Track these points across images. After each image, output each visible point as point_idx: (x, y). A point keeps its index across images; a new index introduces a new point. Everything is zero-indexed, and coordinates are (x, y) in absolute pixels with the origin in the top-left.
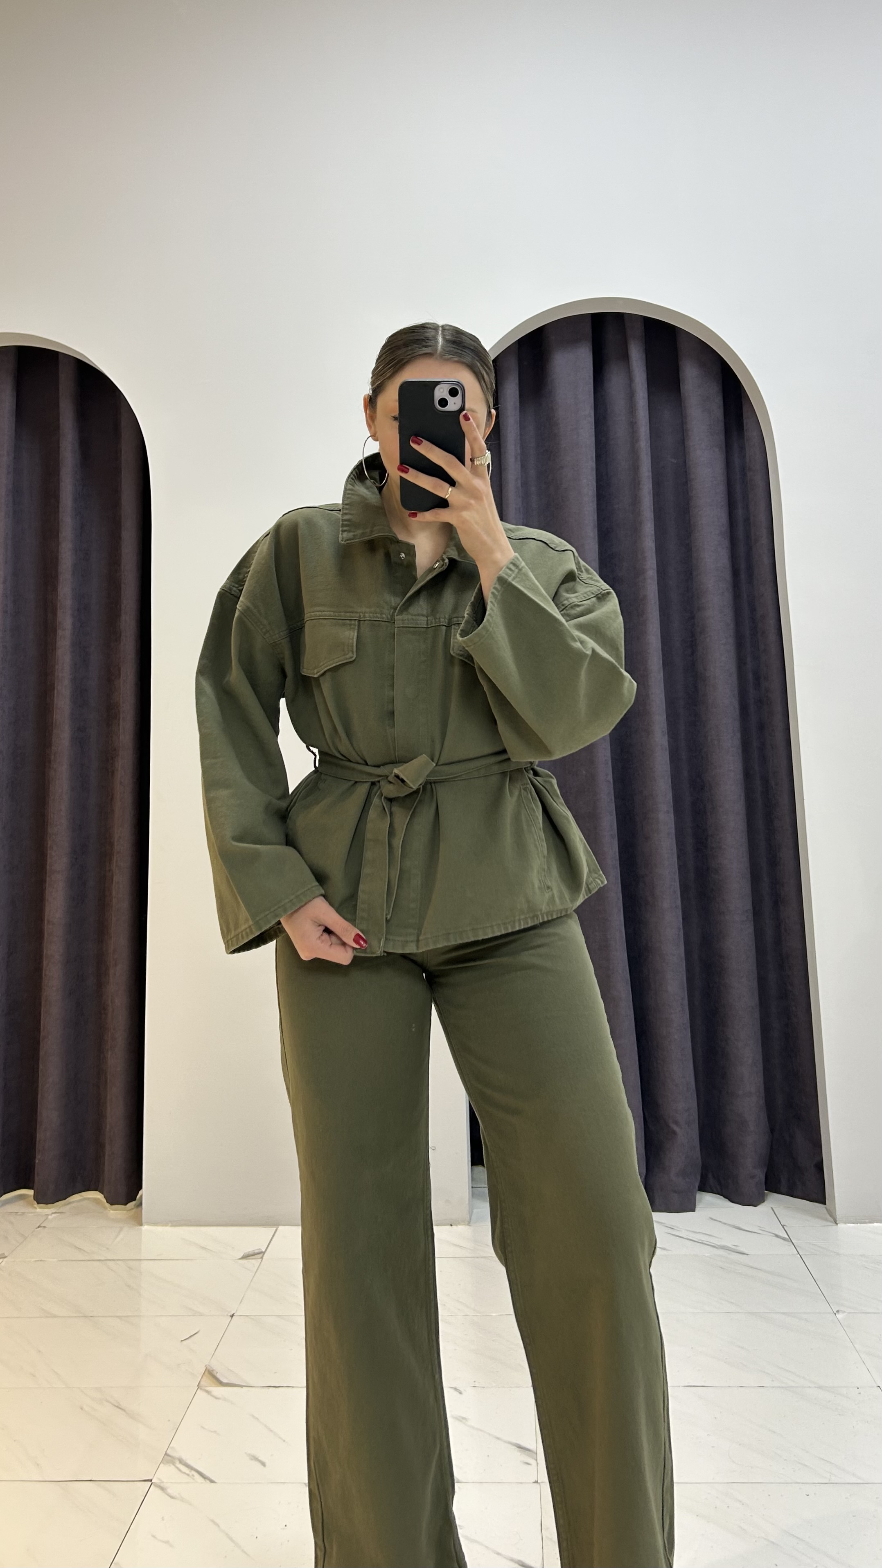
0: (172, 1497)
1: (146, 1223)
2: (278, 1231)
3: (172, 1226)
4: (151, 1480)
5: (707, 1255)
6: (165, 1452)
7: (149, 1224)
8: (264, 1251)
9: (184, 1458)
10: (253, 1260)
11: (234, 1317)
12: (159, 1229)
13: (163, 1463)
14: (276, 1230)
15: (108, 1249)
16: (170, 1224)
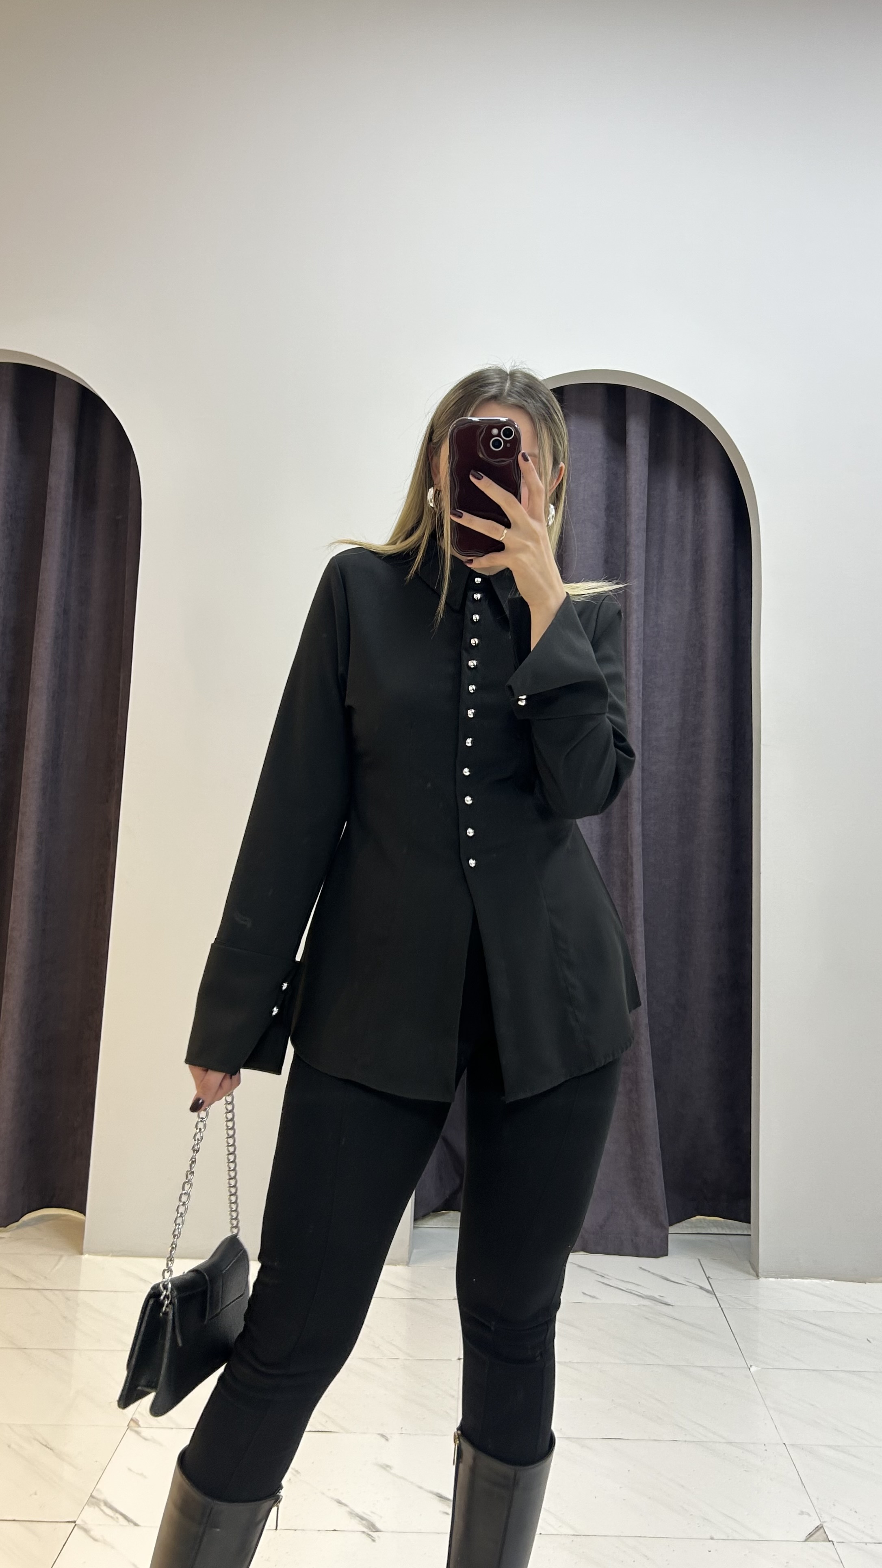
0: (95, 1540)
1: (86, 1252)
3: (112, 1256)
4: (75, 1522)
5: (635, 1305)
6: (90, 1494)
7: (90, 1253)
9: (109, 1500)
12: (99, 1258)
13: (88, 1505)
15: (46, 1278)
16: (109, 1255)
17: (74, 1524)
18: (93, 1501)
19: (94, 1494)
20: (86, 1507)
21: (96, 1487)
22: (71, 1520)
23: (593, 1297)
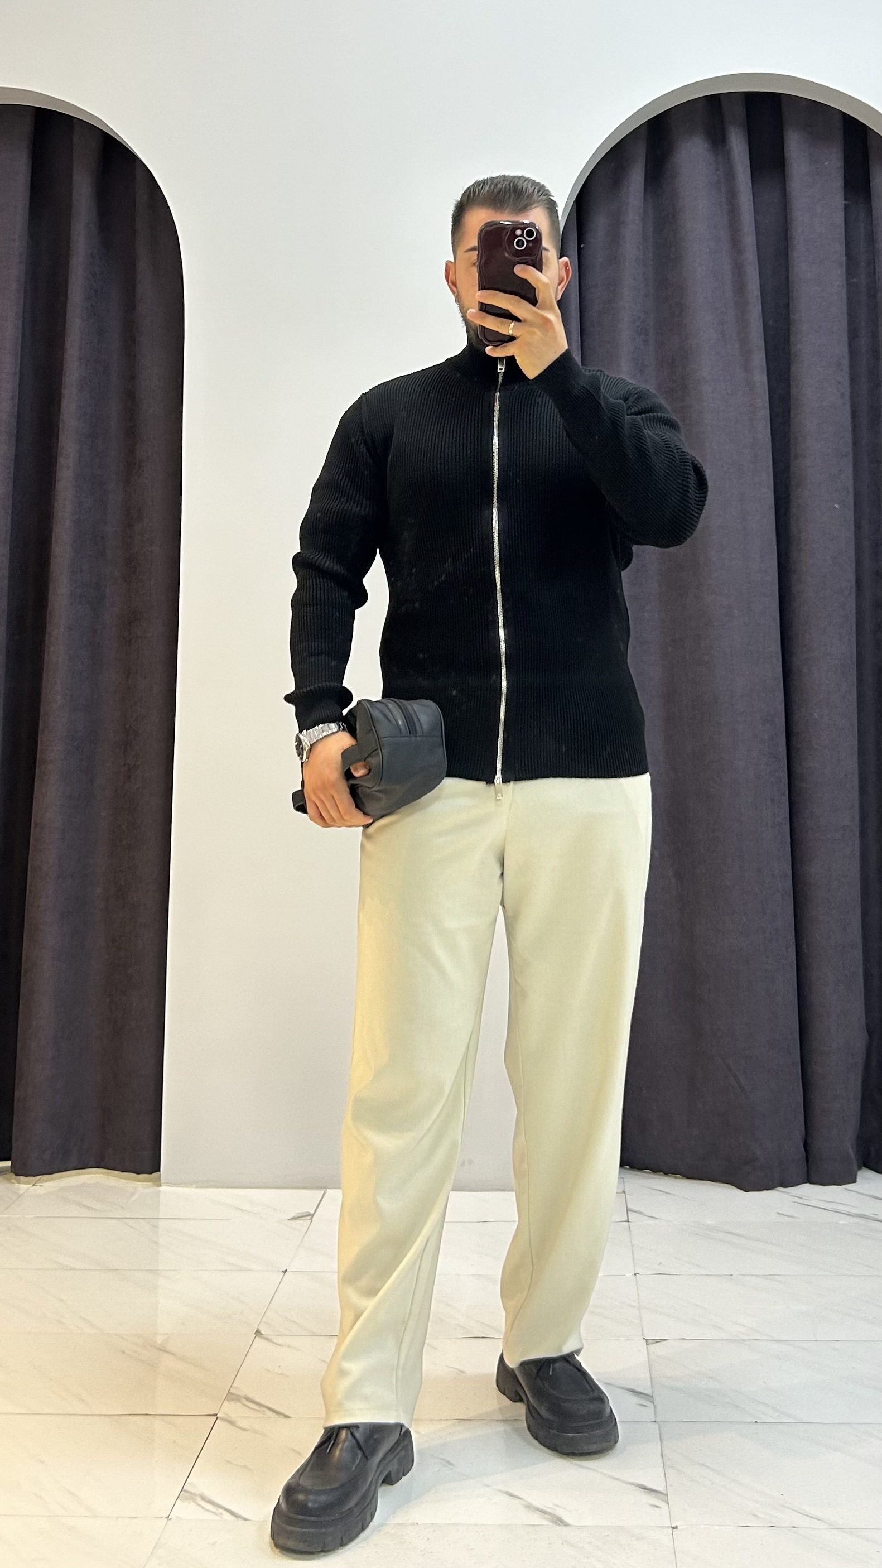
0: (244, 1430)
1: (165, 1183)
2: (326, 1195)
3: (196, 1187)
4: (216, 1415)
5: (841, 1222)
6: (227, 1392)
7: (170, 1184)
8: (312, 1212)
9: (251, 1396)
10: (301, 1222)
11: (287, 1273)
12: (181, 1190)
13: (227, 1400)
14: (324, 1194)
15: (122, 1208)
16: (194, 1186)
17: (215, 1418)
18: (231, 1396)
19: (232, 1391)
20: (226, 1401)
21: (235, 1385)
22: (211, 1413)
23: (791, 1217)
